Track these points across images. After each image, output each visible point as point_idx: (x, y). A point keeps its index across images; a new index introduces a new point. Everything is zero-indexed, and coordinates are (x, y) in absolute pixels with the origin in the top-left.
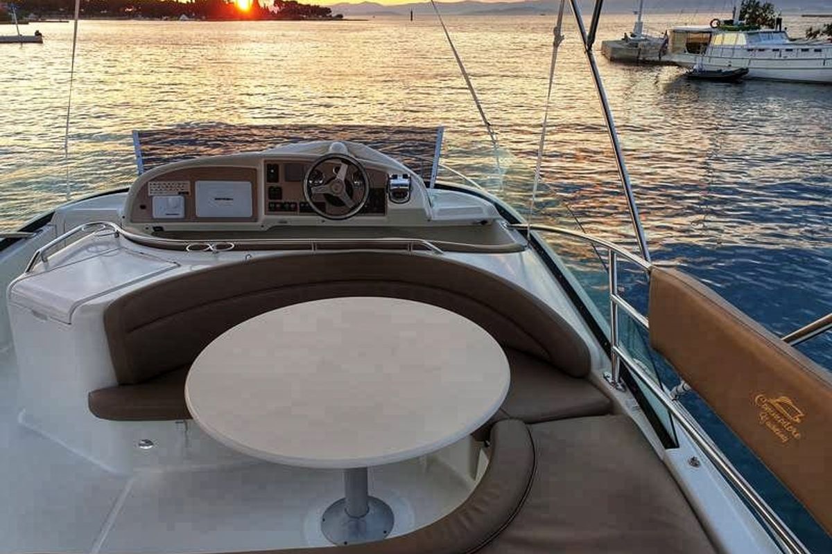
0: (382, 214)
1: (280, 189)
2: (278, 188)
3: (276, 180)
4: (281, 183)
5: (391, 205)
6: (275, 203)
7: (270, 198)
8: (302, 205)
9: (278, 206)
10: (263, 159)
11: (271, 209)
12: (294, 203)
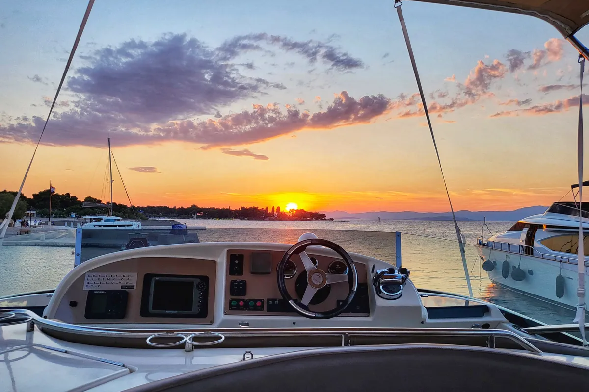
0: (366, 314)
1: (244, 283)
2: (242, 281)
3: (241, 273)
4: (246, 276)
5: (380, 302)
6: (238, 301)
7: (232, 294)
8: (271, 302)
9: (241, 303)
10: (226, 250)
11: (233, 307)
12: (260, 300)
